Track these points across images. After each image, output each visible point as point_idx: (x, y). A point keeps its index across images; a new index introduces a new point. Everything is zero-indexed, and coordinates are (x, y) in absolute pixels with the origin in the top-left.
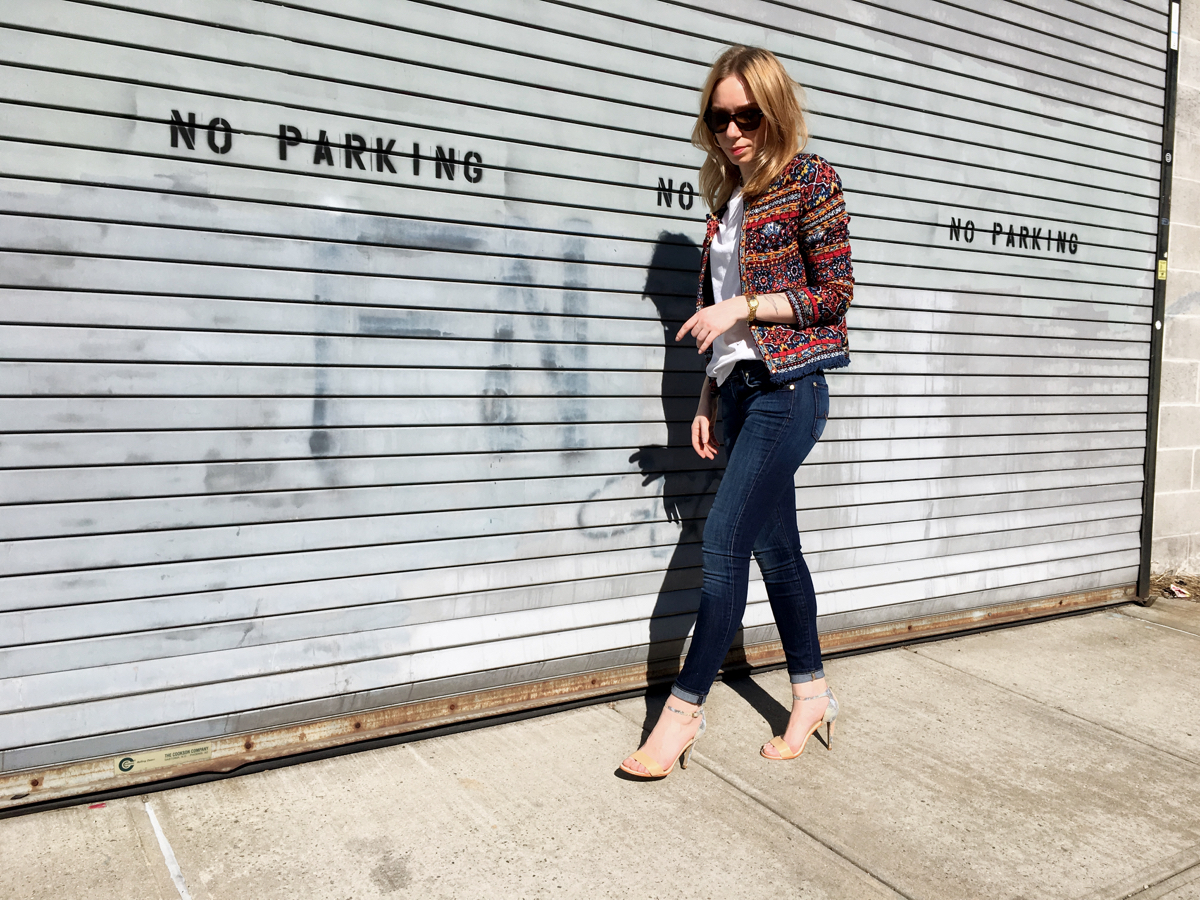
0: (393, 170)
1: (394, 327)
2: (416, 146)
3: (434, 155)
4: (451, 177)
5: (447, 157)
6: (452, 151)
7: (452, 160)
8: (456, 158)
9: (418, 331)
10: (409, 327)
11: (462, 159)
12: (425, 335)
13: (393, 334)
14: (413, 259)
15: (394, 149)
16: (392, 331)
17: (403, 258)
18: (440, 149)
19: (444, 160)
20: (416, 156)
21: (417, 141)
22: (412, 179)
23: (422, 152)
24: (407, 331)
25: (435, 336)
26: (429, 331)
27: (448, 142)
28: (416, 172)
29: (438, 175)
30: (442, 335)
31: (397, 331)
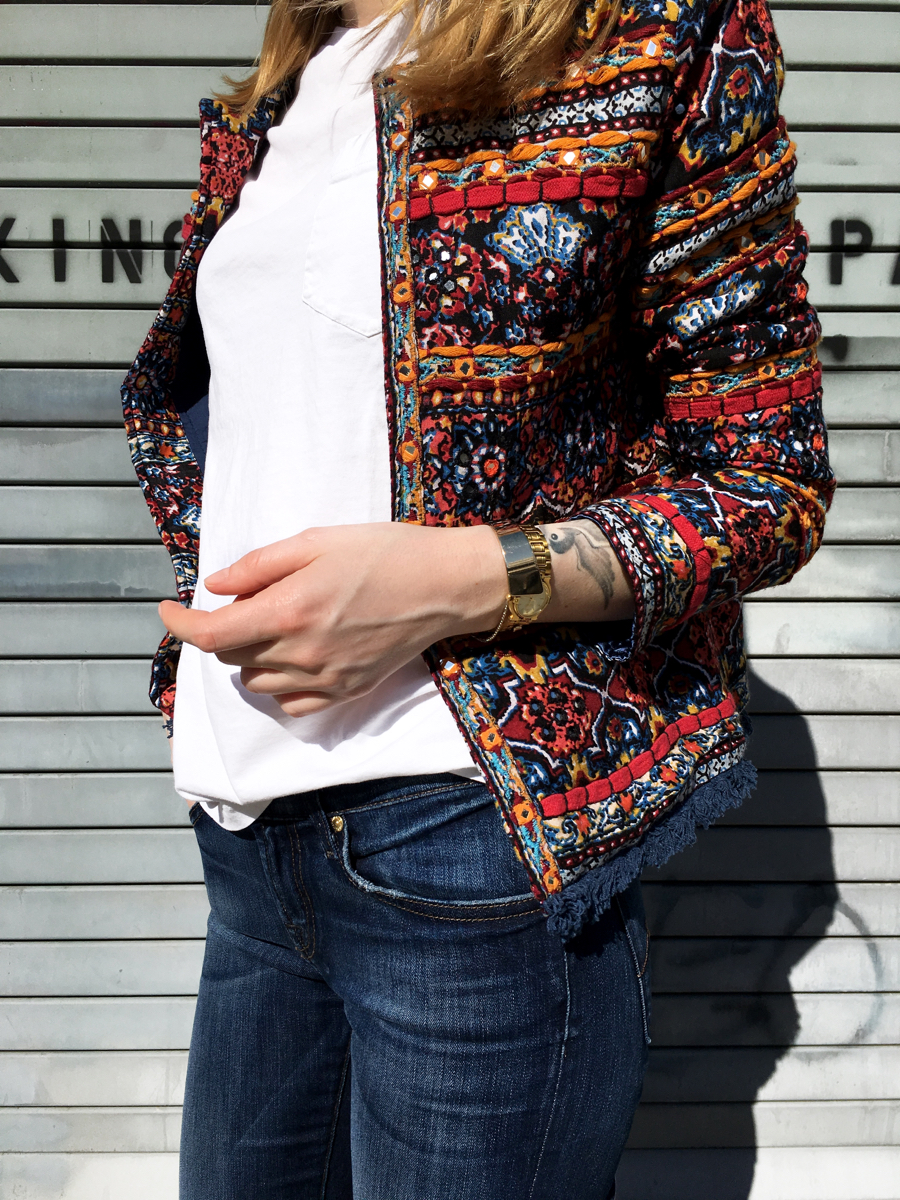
0: (11, 278)
1: (21, 582)
2: (58, 225)
3: (96, 237)
4: (134, 277)
5: (126, 236)
6: (135, 225)
7: (138, 244)
8: (146, 237)
9: (71, 587)
10: (50, 581)
11: (159, 237)
12: (88, 595)
13: (19, 595)
14: (59, 448)
15: (15, 234)
16: (16, 588)
17: (36, 448)
18: (109, 224)
19: (119, 244)
20: (60, 244)
21: (61, 213)
22: (50, 290)
23: (71, 234)
24: (49, 588)
25: (108, 595)
26: (94, 586)
27: (125, 206)
28: (60, 274)
29: (108, 276)
30: (123, 594)
31: (27, 588)
